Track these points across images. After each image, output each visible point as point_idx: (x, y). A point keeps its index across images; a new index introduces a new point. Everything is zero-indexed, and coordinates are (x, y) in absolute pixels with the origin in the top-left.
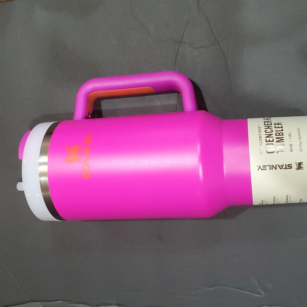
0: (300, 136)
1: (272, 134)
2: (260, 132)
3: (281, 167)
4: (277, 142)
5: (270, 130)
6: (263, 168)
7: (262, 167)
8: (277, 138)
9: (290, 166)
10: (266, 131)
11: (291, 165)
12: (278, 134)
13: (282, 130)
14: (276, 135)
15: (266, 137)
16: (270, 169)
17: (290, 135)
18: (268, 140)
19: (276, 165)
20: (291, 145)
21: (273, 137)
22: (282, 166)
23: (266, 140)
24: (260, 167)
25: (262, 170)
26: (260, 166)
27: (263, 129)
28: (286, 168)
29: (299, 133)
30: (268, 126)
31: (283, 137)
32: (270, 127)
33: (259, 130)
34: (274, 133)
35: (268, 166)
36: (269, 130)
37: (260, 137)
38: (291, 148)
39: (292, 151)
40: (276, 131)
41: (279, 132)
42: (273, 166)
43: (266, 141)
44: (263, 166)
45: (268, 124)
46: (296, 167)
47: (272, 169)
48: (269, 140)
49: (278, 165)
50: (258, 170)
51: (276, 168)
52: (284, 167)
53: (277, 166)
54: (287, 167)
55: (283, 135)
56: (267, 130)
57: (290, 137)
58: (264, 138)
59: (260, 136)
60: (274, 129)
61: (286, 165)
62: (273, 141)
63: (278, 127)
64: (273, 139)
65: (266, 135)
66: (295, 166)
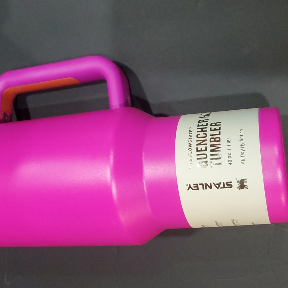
0: (242, 141)
1: (206, 140)
2: (190, 137)
3: (218, 186)
4: (211, 151)
5: (204, 134)
6: (194, 187)
7: (192, 186)
8: (211, 146)
9: (229, 185)
10: (199, 136)
11: (231, 182)
12: (213, 140)
13: (219, 134)
14: (211, 141)
15: (198, 145)
16: (203, 189)
17: (229, 141)
18: (199, 149)
19: (211, 184)
20: (229, 155)
21: (206, 144)
22: (219, 184)
23: (197, 148)
24: (190, 187)
25: (193, 189)
26: (190, 185)
27: (194, 134)
28: (224, 187)
29: (242, 137)
30: (202, 129)
31: (220, 144)
32: (204, 130)
33: (190, 134)
34: (208, 138)
35: (200, 184)
36: (202, 134)
37: (190, 145)
38: (230, 159)
39: (230, 164)
40: (211, 135)
41: (215, 137)
42: (206, 185)
43: (197, 151)
44: (194, 185)
45: (202, 125)
46: (238, 186)
47: (206, 189)
48: (201, 149)
49: (214, 183)
50: (188, 190)
51: (211, 188)
52: (222, 186)
53: (213, 185)
54: (226, 186)
55: (219, 141)
56: (199, 134)
57: (229, 144)
58: (194, 147)
59: (190, 143)
60: (209, 133)
61: (224, 183)
62: (206, 150)
63: (215, 130)
64: (206, 147)
65: (197, 141)
66: (236, 185)
